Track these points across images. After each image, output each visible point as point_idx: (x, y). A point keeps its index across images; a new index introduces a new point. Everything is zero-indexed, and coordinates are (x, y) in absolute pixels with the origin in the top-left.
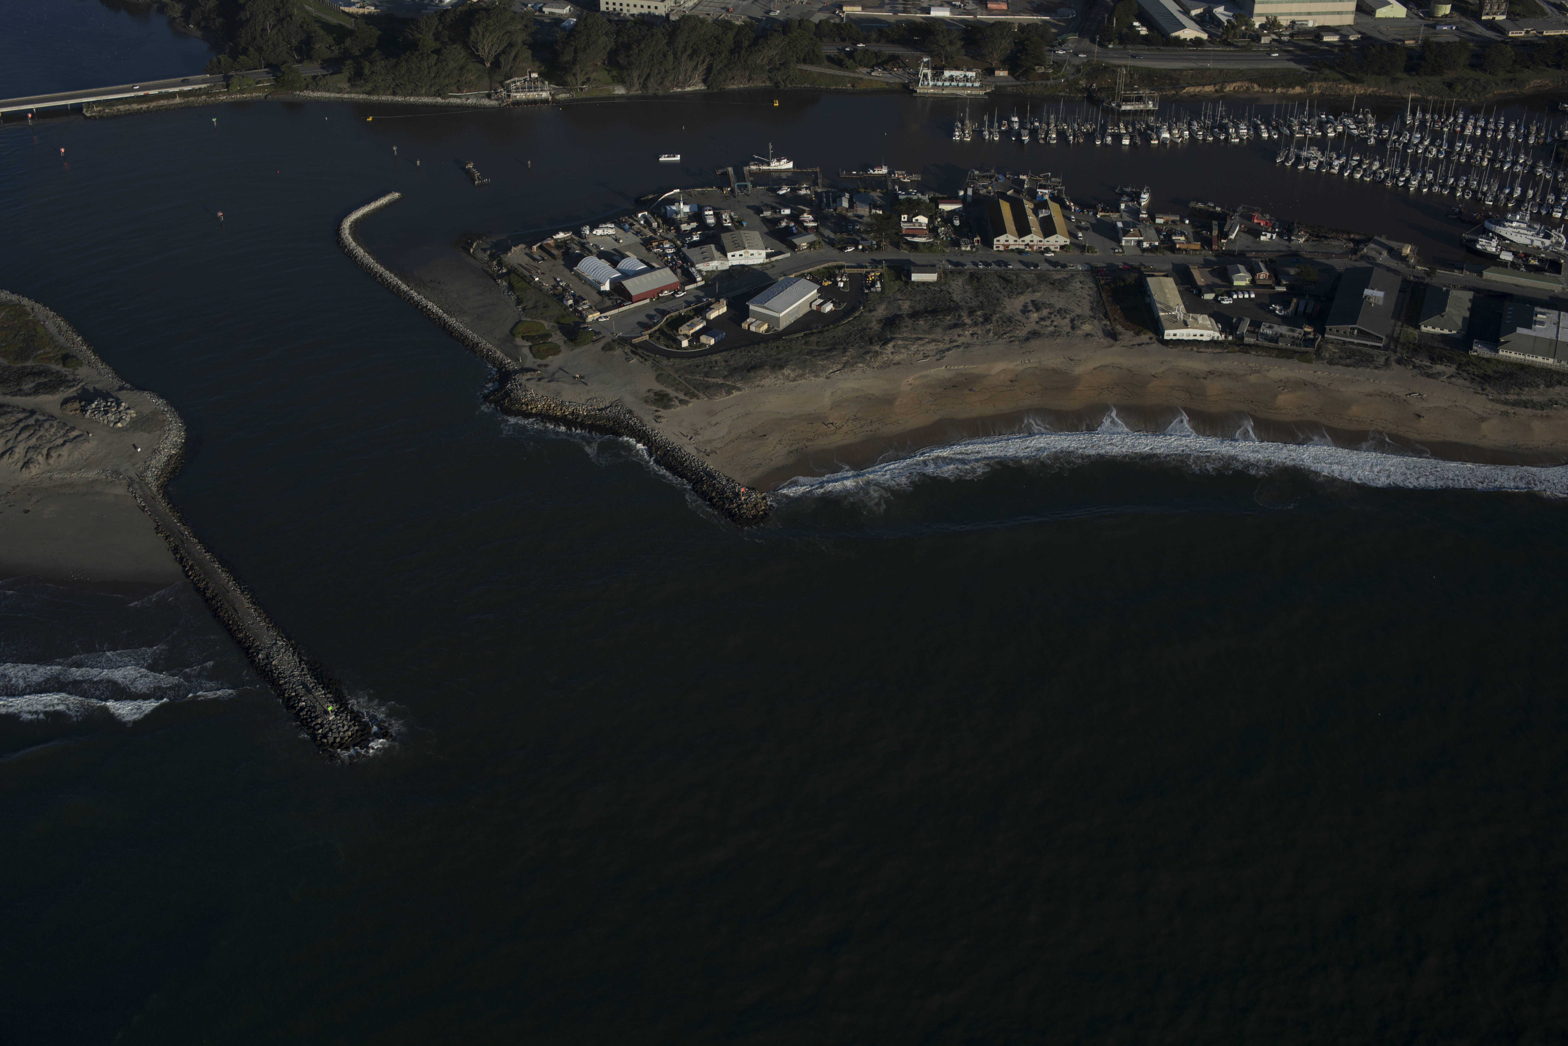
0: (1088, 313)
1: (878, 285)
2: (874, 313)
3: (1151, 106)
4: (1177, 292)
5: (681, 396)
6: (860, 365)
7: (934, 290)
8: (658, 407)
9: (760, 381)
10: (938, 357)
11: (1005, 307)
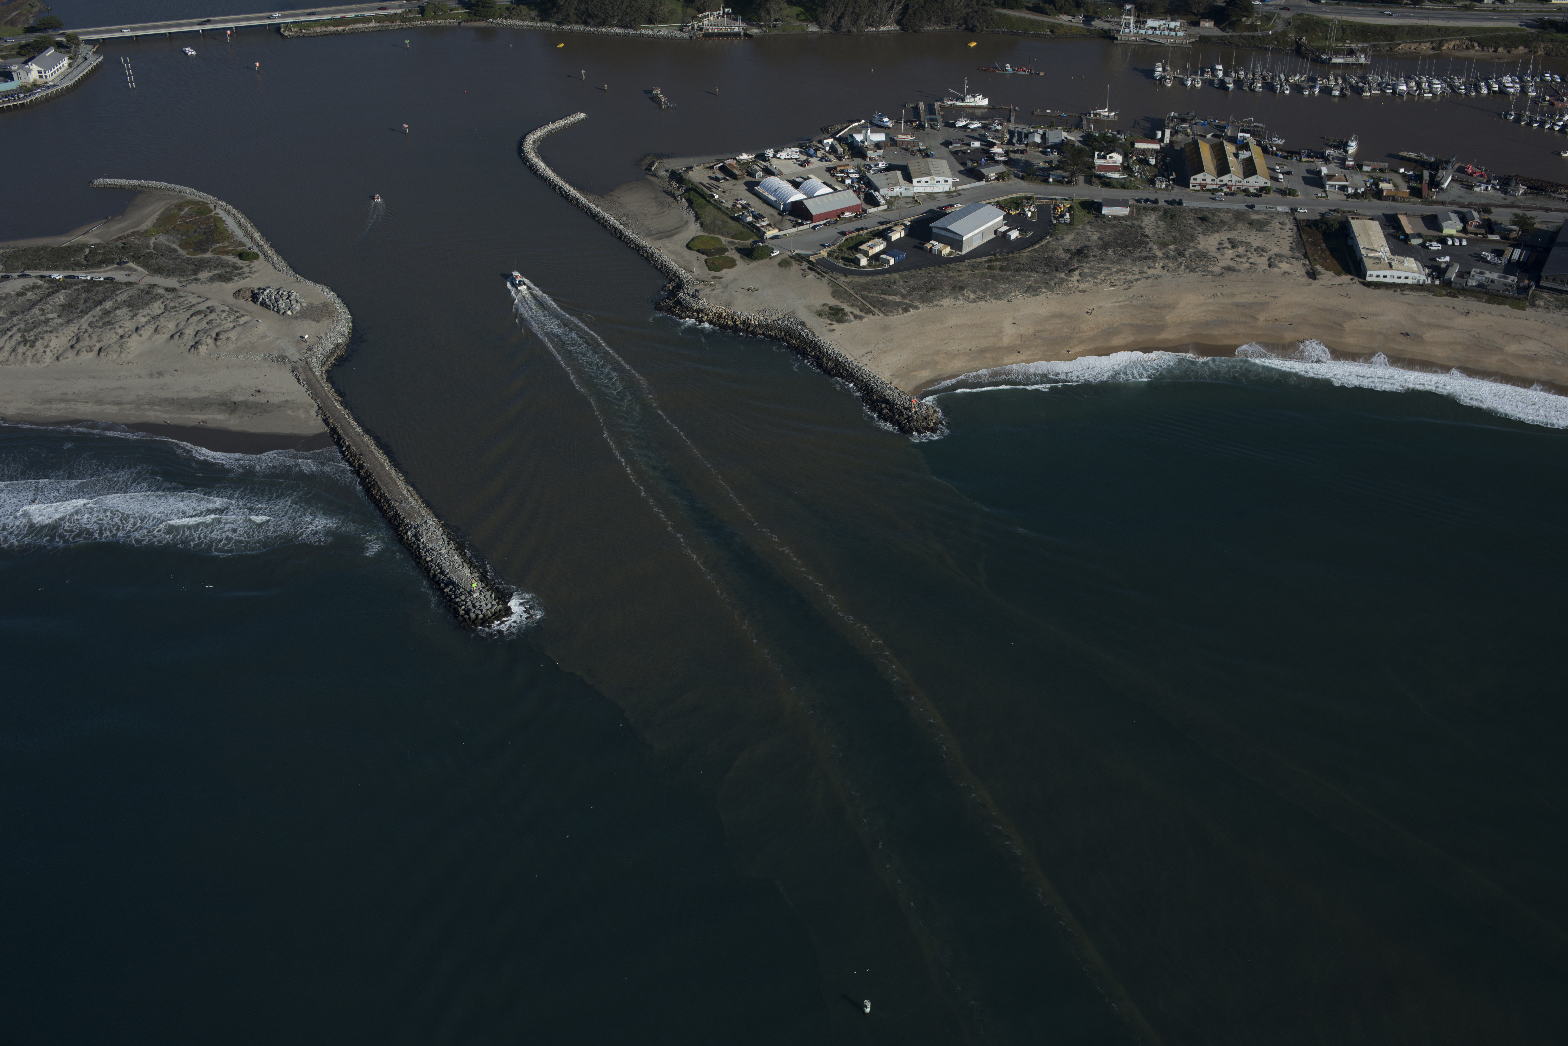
0: (1286, 251)
1: (1068, 216)
2: (1061, 242)
3: (1362, 60)
4: (1382, 235)
5: (857, 312)
6: (1044, 290)
7: (1126, 225)
8: (831, 320)
9: (939, 300)
10: (1125, 286)
11: (1199, 243)
